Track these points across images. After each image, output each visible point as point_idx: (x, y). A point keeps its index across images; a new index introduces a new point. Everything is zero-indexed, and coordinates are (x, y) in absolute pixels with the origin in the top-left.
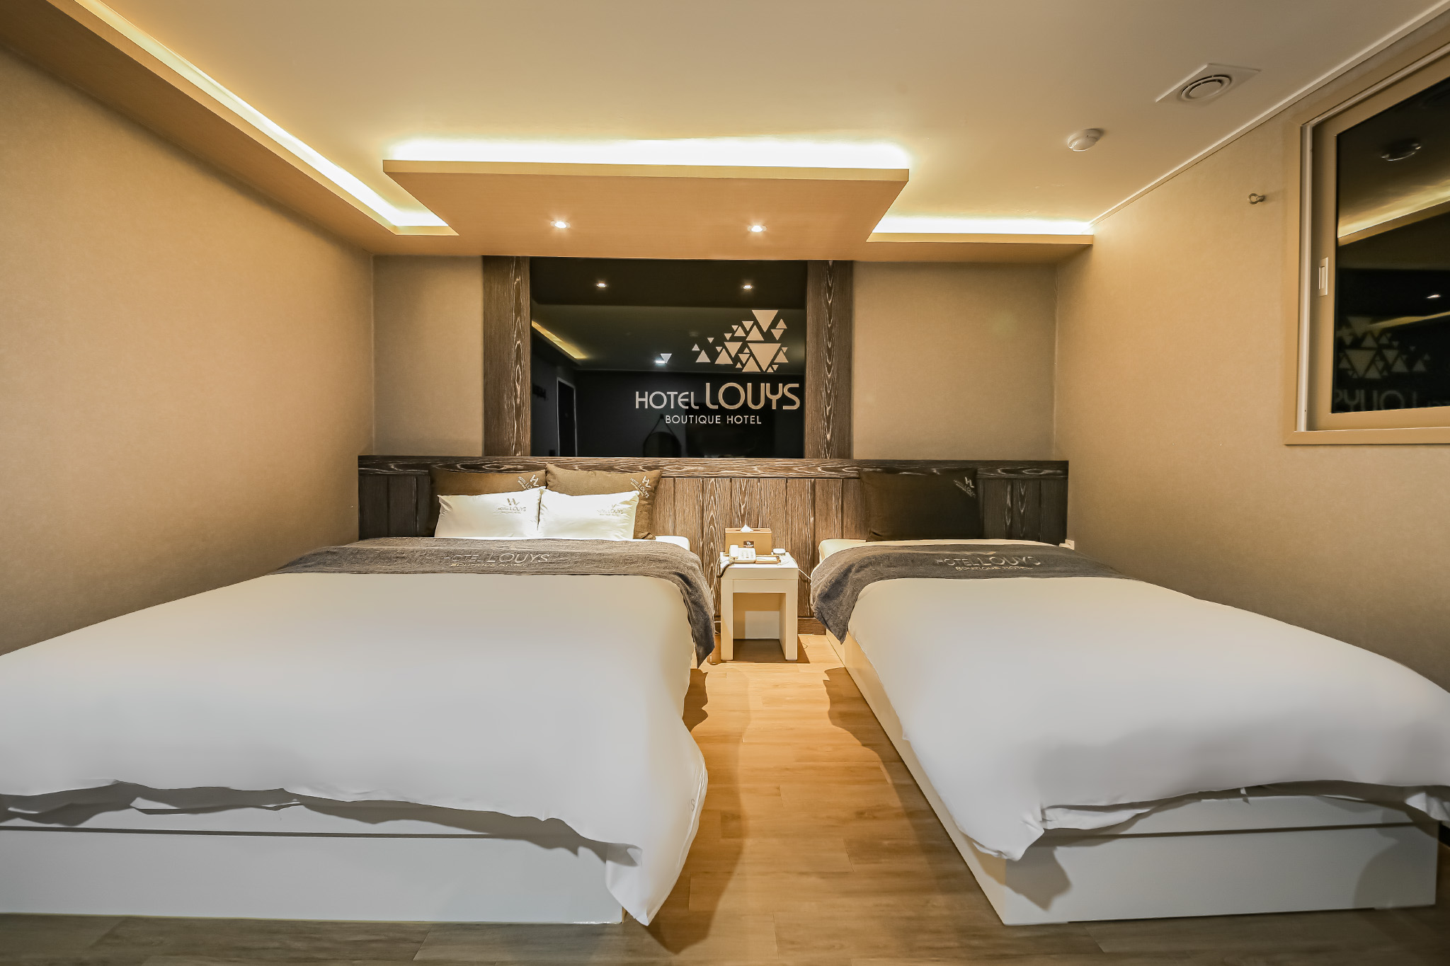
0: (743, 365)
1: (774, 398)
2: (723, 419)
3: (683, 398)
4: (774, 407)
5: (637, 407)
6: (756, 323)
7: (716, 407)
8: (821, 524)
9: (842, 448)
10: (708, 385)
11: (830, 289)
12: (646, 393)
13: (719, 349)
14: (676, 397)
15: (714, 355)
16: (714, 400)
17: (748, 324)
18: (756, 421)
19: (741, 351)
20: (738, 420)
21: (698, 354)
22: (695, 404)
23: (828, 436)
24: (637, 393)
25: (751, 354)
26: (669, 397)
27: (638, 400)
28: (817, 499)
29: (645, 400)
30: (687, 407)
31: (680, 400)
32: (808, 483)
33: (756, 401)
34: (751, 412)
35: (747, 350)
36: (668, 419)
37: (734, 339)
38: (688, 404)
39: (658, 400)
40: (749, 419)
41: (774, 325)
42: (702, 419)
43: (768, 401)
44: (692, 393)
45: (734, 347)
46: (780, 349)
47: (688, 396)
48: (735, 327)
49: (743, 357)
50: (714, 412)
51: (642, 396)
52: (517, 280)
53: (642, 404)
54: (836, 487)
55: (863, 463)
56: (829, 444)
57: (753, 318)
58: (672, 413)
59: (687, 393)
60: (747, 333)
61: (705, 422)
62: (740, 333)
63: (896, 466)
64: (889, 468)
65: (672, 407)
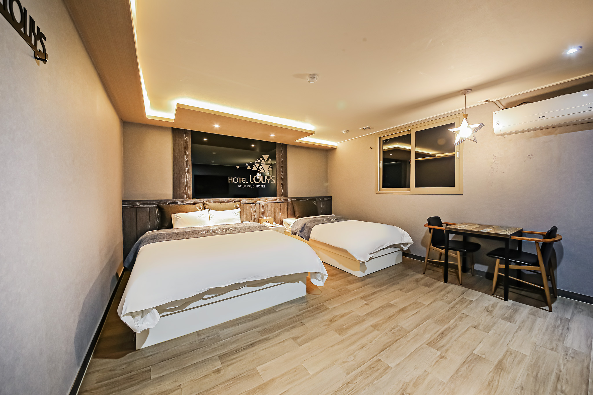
0: (260, 170)
1: (269, 180)
2: (255, 186)
3: (243, 179)
4: (269, 183)
5: (229, 182)
6: (263, 159)
7: (253, 182)
8: (283, 215)
9: (285, 194)
10: (250, 176)
11: (282, 151)
12: (232, 178)
13: (253, 165)
14: (241, 179)
15: (252, 167)
16: (252, 181)
17: (261, 159)
18: (264, 187)
19: (259, 166)
20: (259, 186)
21: (247, 166)
22: (247, 182)
23: (282, 191)
24: (229, 178)
25: (262, 167)
26: (239, 179)
27: (229, 180)
28: (282, 208)
29: (232, 180)
30: (244, 183)
31: (242, 180)
32: (279, 204)
33: (264, 181)
34: (263, 184)
35: (261, 166)
36: (239, 186)
37: (257, 163)
38: (245, 181)
39: (236, 180)
40: (262, 186)
41: (268, 159)
42: (249, 186)
43: (267, 181)
44: (246, 178)
45: (257, 165)
46: (270, 167)
47: (245, 179)
48: (258, 159)
49: (260, 168)
50: (252, 184)
51: (230, 179)
52: (186, 137)
53: (230, 181)
54: (286, 204)
55: (292, 198)
56: (283, 193)
57: (262, 157)
58: (240, 184)
59: (244, 178)
60: (261, 161)
61: (250, 187)
62: (259, 161)
63: (299, 199)
64: (298, 199)
65: (240, 182)
